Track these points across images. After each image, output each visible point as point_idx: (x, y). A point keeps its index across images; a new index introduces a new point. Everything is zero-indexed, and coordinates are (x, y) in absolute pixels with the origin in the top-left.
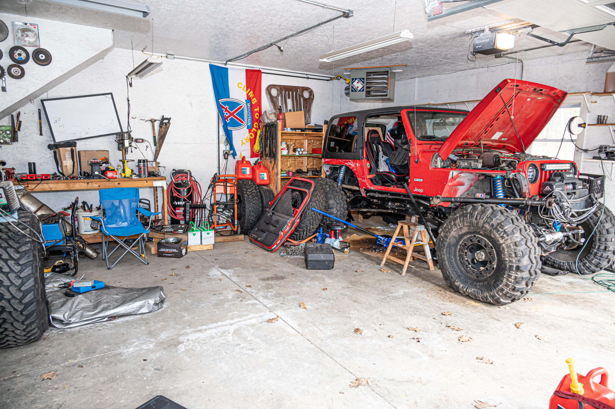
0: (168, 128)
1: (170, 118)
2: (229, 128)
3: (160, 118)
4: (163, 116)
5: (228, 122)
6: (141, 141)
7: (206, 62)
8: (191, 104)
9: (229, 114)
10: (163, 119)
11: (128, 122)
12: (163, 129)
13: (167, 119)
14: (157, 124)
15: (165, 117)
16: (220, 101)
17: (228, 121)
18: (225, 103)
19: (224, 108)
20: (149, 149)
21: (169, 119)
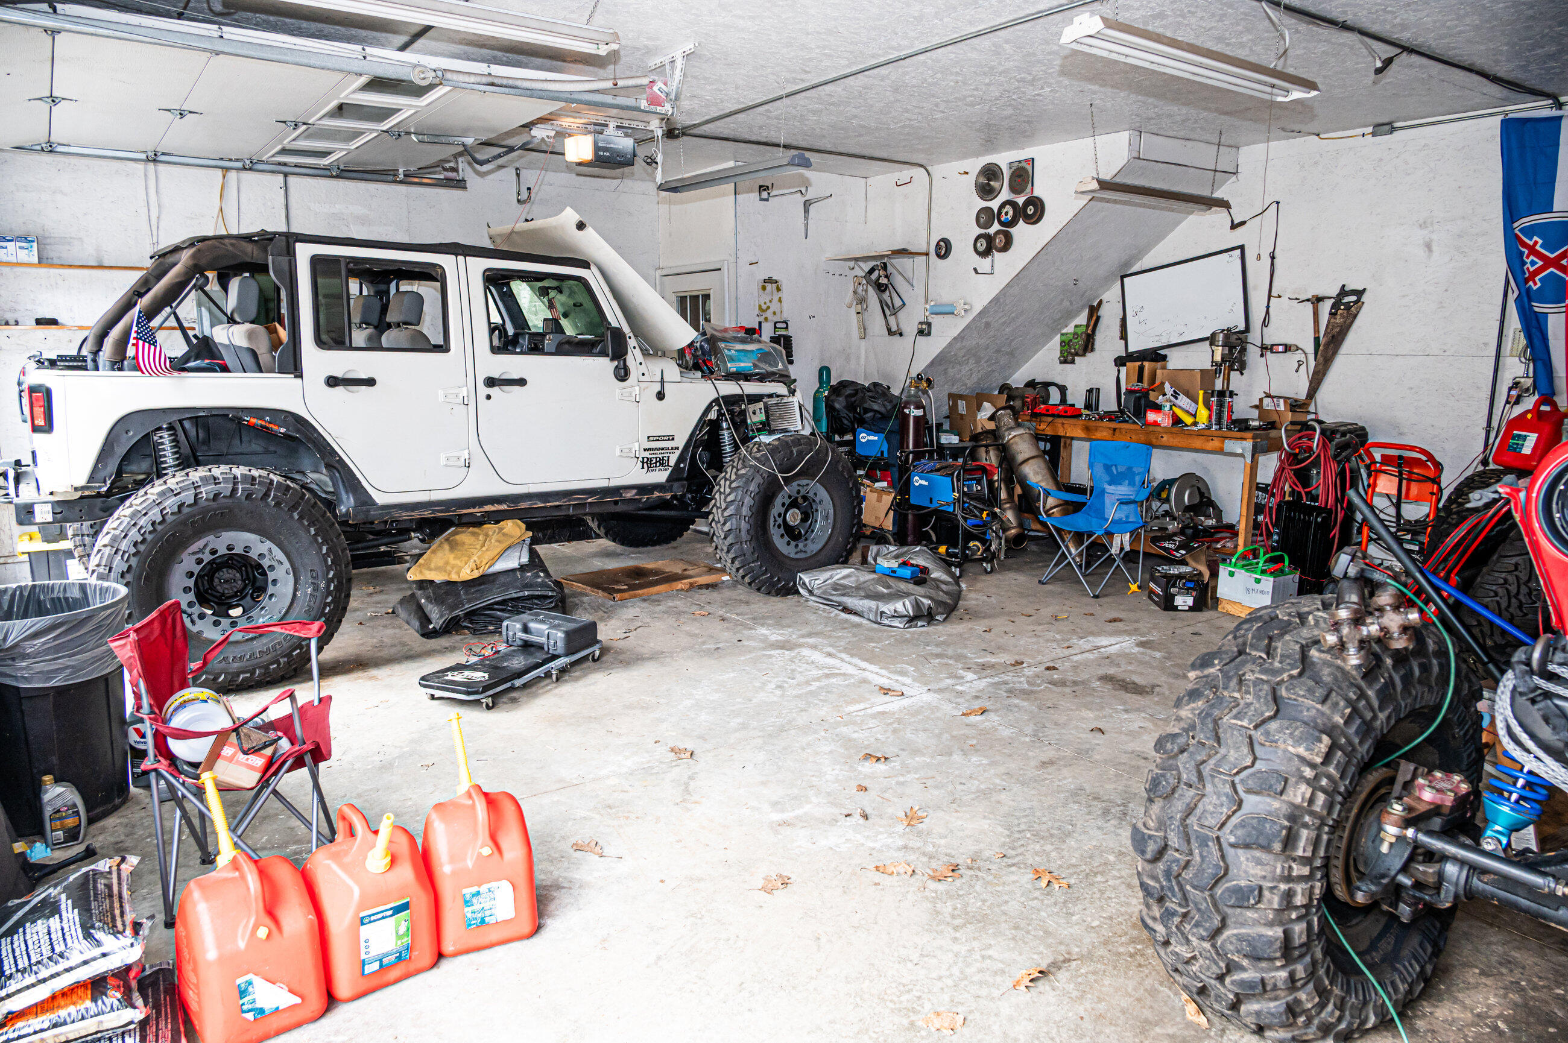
0: (1355, 316)
1: (1364, 290)
2: (1539, 307)
3: (1334, 291)
4: (1344, 286)
5: (1535, 288)
6: (1281, 349)
7: (1491, 115)
8: (1429, 246)
9: (1540, 263)
10: (1343, 292)
11: (1268, 307)
12: (1339, 320)
13: (1354, 292)
14: (1326, 307)
15: (1346, 289)
16: (1516, 225)
17: (1535, 286)
18: (1529, 231)
19: (1525, 245)
20: (1303, 368)
21: (1360, 293)
